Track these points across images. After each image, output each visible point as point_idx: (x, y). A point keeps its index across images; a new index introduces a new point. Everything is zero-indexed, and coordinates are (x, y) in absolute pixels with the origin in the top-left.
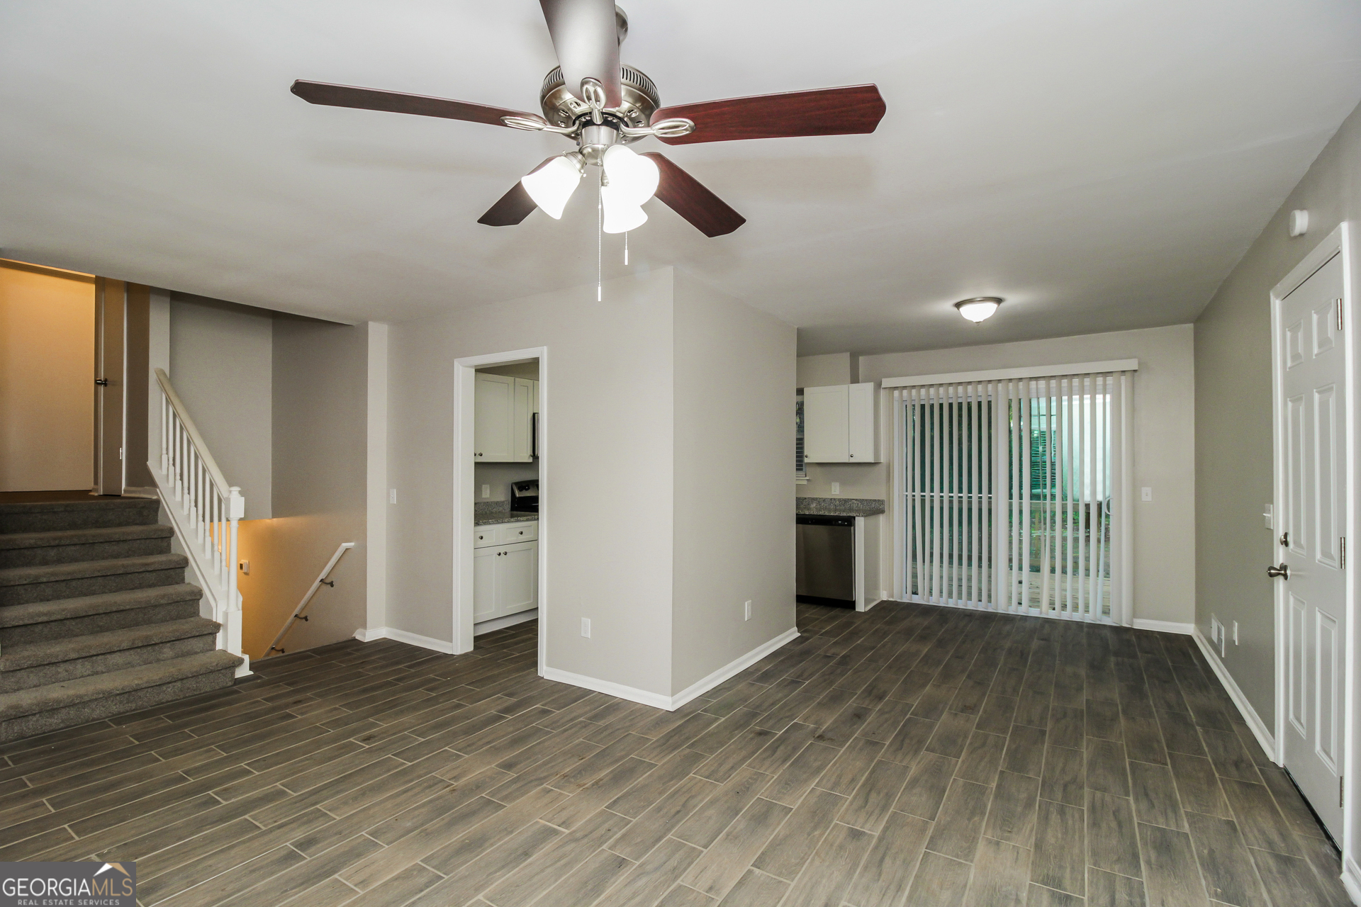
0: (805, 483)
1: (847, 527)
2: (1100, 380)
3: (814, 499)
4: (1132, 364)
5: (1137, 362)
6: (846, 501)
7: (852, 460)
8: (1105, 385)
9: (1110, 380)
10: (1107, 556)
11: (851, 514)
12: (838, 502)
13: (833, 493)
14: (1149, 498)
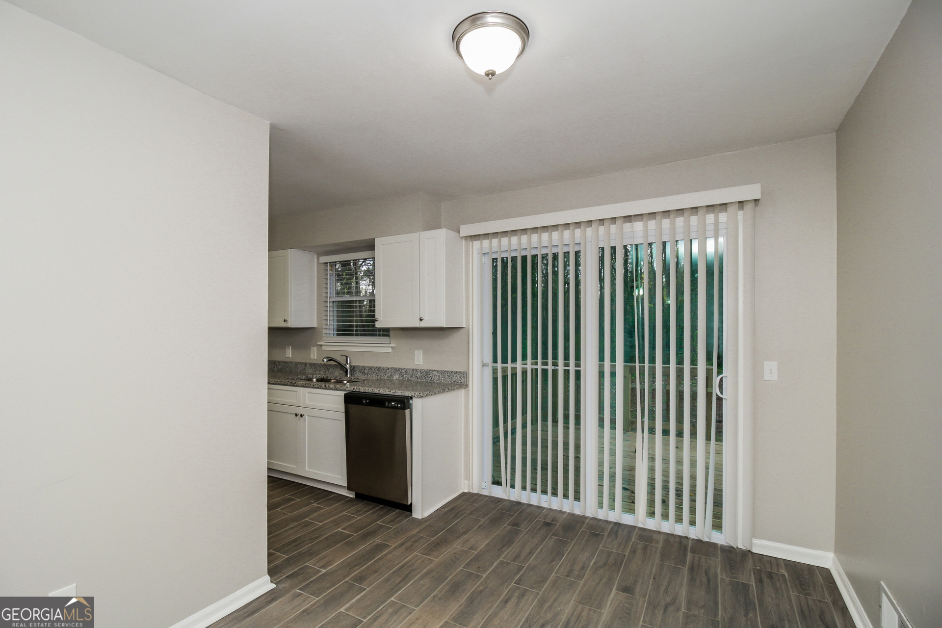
0: (390, 350)
1: (401, 411)
2: (710, 218)
3: (396, 370)
4: (751, 192)
5: (760, 187)
6: (428, 372)
7: (423, 325)
8: (716, 224)
9: (723, 217)
10: (719, 453)
11: (408, 394)
12: (419, 374)
13: (416, 363)
14: (774, 377)
